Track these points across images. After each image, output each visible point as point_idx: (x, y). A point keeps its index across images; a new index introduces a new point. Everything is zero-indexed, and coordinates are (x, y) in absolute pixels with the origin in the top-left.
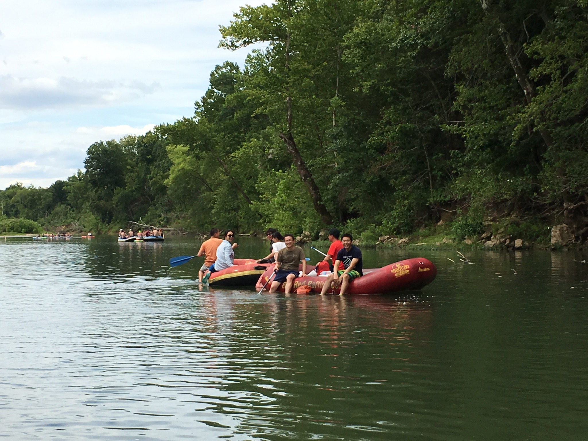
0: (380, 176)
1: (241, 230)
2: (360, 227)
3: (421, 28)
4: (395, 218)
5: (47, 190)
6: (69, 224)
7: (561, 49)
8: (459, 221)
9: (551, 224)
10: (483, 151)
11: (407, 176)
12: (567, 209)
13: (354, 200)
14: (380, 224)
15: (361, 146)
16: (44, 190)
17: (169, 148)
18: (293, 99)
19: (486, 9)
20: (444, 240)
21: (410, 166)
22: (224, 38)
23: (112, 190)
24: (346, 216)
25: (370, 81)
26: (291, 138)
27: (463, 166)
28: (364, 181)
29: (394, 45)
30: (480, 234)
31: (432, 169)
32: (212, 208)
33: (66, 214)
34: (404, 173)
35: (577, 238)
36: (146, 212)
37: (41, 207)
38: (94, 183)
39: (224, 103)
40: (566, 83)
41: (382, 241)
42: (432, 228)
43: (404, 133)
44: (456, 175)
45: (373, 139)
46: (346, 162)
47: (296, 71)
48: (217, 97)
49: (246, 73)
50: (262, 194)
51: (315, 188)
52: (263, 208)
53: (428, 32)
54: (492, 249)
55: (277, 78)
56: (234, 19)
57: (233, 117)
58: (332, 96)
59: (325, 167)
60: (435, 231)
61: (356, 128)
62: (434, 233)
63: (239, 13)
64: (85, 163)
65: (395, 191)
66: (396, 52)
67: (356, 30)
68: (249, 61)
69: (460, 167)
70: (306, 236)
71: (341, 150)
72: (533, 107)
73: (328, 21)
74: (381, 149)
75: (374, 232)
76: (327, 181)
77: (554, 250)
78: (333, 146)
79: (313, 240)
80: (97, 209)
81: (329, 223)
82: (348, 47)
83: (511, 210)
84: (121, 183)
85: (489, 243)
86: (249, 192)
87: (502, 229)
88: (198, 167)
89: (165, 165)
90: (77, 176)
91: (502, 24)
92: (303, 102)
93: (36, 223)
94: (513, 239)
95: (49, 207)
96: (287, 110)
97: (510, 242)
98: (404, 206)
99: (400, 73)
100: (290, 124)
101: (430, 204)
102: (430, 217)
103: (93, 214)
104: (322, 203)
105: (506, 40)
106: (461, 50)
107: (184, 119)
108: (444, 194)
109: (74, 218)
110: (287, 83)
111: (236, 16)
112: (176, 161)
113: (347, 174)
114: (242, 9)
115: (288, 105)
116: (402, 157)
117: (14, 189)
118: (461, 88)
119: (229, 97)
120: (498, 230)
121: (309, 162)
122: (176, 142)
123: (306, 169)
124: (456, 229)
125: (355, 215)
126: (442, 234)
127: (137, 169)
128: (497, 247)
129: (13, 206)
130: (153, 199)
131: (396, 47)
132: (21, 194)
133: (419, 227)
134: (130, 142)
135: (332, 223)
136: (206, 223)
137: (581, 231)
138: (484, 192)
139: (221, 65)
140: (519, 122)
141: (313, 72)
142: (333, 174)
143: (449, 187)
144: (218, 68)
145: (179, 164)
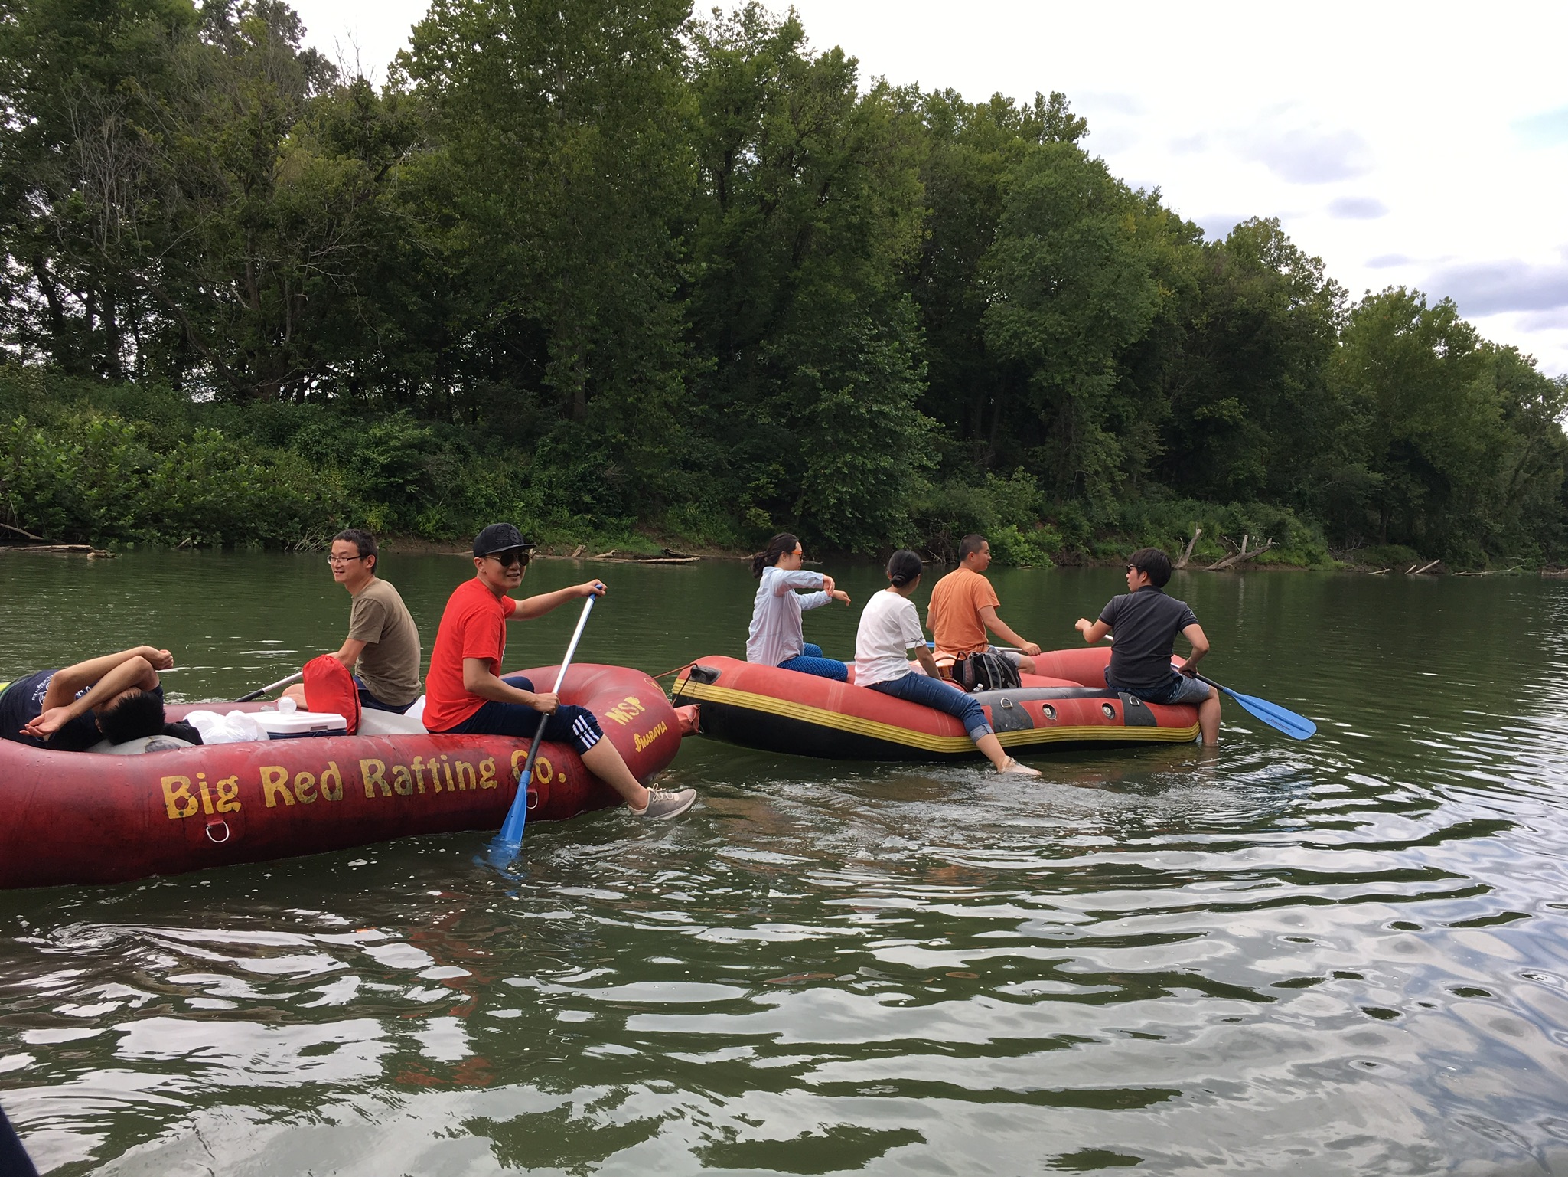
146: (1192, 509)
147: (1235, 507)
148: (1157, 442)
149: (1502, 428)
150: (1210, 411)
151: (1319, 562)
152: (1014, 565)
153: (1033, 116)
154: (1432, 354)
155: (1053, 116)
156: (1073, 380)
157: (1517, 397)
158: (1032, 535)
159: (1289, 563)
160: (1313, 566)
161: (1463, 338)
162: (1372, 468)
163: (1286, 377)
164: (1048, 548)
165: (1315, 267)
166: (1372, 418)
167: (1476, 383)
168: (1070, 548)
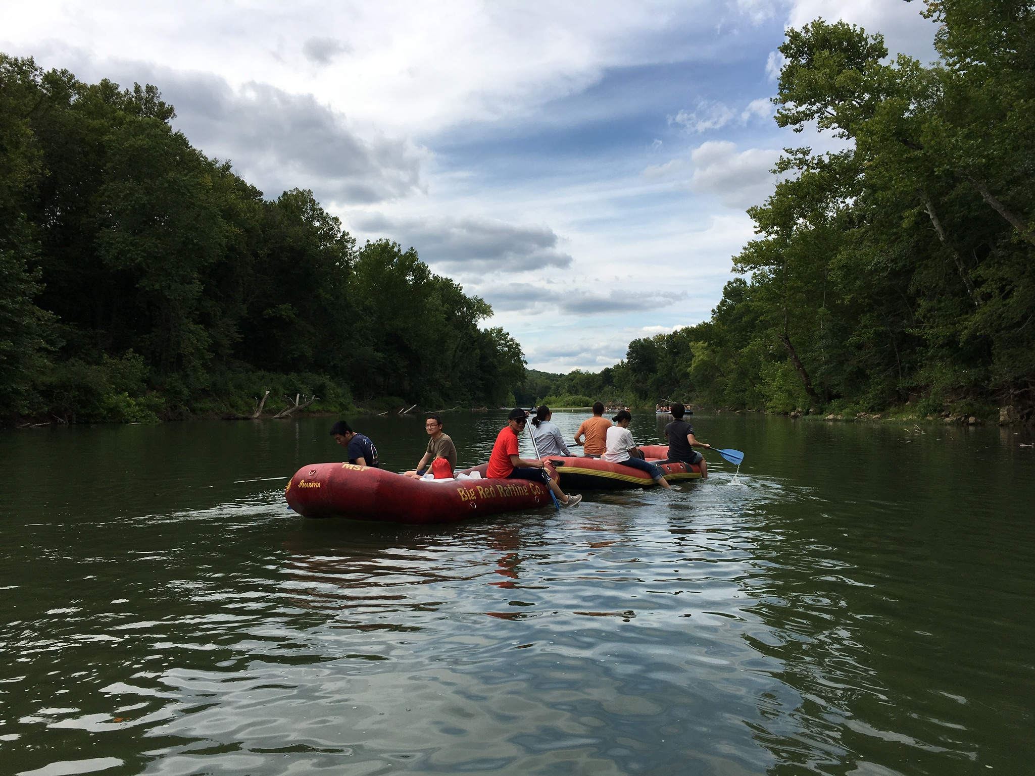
0: (858, 367)
1: (747, 407)
2: (842, 405)
3: (891, 255)
4: (870, 399)
5: (599, 375)
6: (614, 401)
7: (1000, 274)
8: (923, 402)
9: (1000, 405)
10: (943, 348)
11: (881, 367)
12: (1013, 394)
13: (837, 385)
14: (858, 403)
15: (843, 344)
16: (596, 375)
17: (691, 344)
18: (789, 308)
19: (944, 241)
20: (910, 417)
21: (883, 359)
22: (736, 265)
23: (648, 375)
24: (831, 397)
25: (850, 295)
26: (787, 338)
27: (927, 359)
28: (845, 371)
29: (869, 268)
30: (940, 412)
31: (901, 362)
32: (725, 390)
33: (612, 393)
34: (878, 364)
35: (1022, 417)
36: (673, 392)
37: (594, 387)
38: (634, 370)
39: (734, 310)
40: (1005, 298)
41: (860, 417)
42: (901, 407)
43: (878, 334)
44: (921, 366)
45: (852, 339)
46: (830, 356)
47: (792, 288)
48: (729, 305)
49: (752, 286)
50: (764, 380)
51: (806, 376)
52: (765, 390)
53: (896, 259)
54: (949, 424)
55: (776, 293)
56: (743, 251)
57: (742, 320)
58: (820, 306)
59: (814, 360)
60: (903, 410)
61: (839, 330)
62: (902, 411)
63: (747, 246)
64: (627, 355)
65: (871, 378)
66: (871, 272)
67: (839, 257)
68: (754, 277)
69: (924, 360)
70: (799, 412)
71: (827, 347)
72: (977, 317)
73: (817, 250)
74: (860, 347)
75: (853, 410)
76: (814, 371)
77: (1002, 425)
78: (820, 344)
79: (804, 415)
80: (636, 390)
81: (817, 402)
82: (833, 269)
83: (967, 393)
84: (653, 370)
85: (947, 419)
86: (754, 378)
87: (959, 409)
88: (714, 359)
89: (688, 356)
90: (620, 364)
91: (956, 252)
92: (797, 311)
93: (590, 399)
94: (967, 417)
95: (600, 388)
96: (784, 317)
97: (965, 419)
98: (878, 390)
99: (875, 288)
100: (786, 328)
101: (900, 389)
102: (899, 399)
103: (633, 393)
104: (812, 387)
105: (960, 263)
106: (922, 273)
107: (704, 322)
108: (911, 381)
109: (618, 396)
110: (784, 297)
111: (745, 249)
112: (697, 354)
113: (832, 366)
114: (749, 243)
115: (785, 314)
116: (876, 352)
117: (576, 374)
118: (921, 301)
119: (739, 305)
120: (955, 410)
121: (801, 356)
122: (697, 340)
123: (799, 361)
124: (920, 408)
125: (838, 396)
126: (908, 412)
127: (665, 359)
128: (953, 423)
129: (574, 386)
130: (678, 382)
131: (871, 269)
132: (580, 378)
133: (890, 406)
134: (661, 338)
135: (819, 403)
136: (720, 401)
137: (1026, 411)
138: (944, 380)
139: (732, 281)
140: (966, 328)
141: (805, 288)
142: (820, 365)
143: (915, 376)
144: (730, 283)
145: (700, 356)
146: (263, 377)
147: (293, 375)
148: (236, 332)
149: (446, 326)
150: (273, 312)
151: (347, 409)
152: (127, 423)
153: (133, 99)
154: (406, 281)
155: (149, 101)
156: (169, 288)
157: (453, 308)
158: (142, 400)
159: (329, 411)
160: (345, 412)
161: (422, 272)
162: (377, 350)
163: (321, 291)
164: (155, 408)
165: (335, 223)
166: (374, 319)
167: (430, 299)
168: (174, 408)
